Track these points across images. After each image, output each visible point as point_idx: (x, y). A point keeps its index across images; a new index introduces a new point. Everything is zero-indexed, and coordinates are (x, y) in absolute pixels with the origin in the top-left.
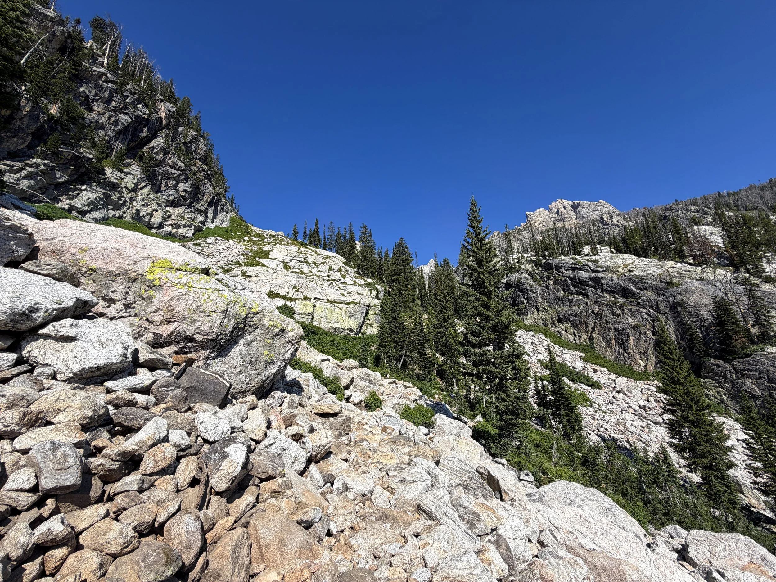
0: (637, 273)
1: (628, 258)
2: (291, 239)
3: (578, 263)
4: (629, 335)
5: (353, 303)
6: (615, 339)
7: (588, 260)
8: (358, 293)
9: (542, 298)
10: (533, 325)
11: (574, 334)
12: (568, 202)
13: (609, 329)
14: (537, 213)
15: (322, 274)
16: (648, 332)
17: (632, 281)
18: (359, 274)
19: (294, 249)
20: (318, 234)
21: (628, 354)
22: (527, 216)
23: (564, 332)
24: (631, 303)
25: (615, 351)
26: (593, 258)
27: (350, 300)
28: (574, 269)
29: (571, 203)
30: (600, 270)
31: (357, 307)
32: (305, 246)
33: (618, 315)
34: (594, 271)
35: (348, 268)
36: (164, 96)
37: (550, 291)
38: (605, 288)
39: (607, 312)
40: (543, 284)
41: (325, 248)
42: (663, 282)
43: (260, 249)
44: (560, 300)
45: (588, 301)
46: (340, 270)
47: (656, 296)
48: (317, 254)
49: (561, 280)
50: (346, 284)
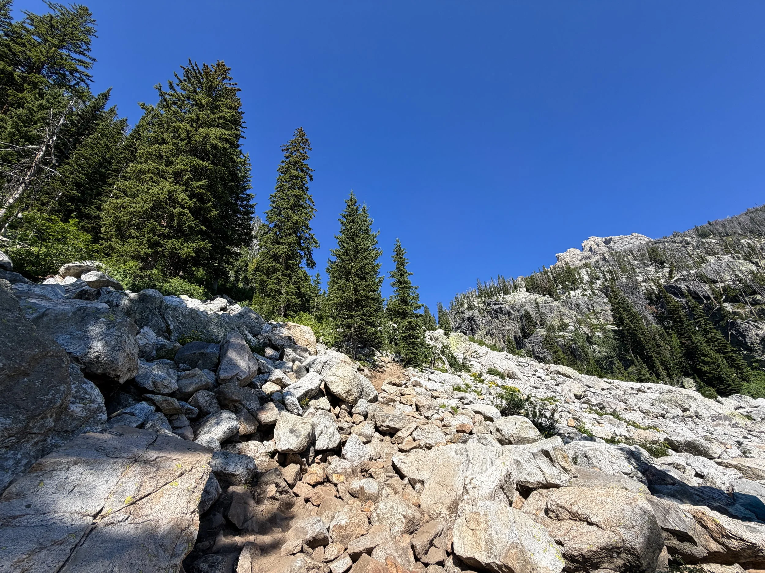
12: (600, 238)
22: (557, 258)
29: (603, 239)
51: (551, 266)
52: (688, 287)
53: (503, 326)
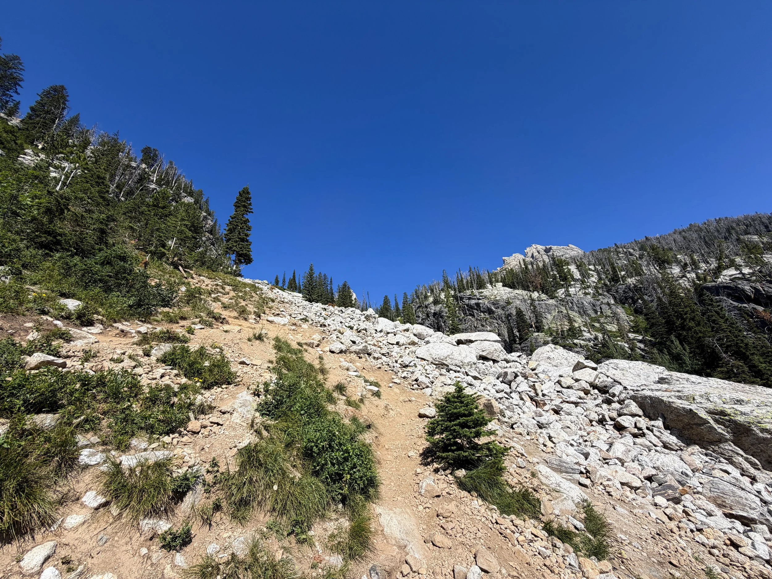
0: (498, 298)
3: (472, 294)
12: (541, 247)
14: (512, 258)
22: (504, 261)
29: (544, 248)
30: (481, 298)
34: (478, 299)
36: (186, 193)
38: (481, 309)
42: (506, 302)
45: (473, 319)
47: (502, 312)
49: (462, 307)
51: (498, 268)
52: (755, 288)
53: (483, 326)
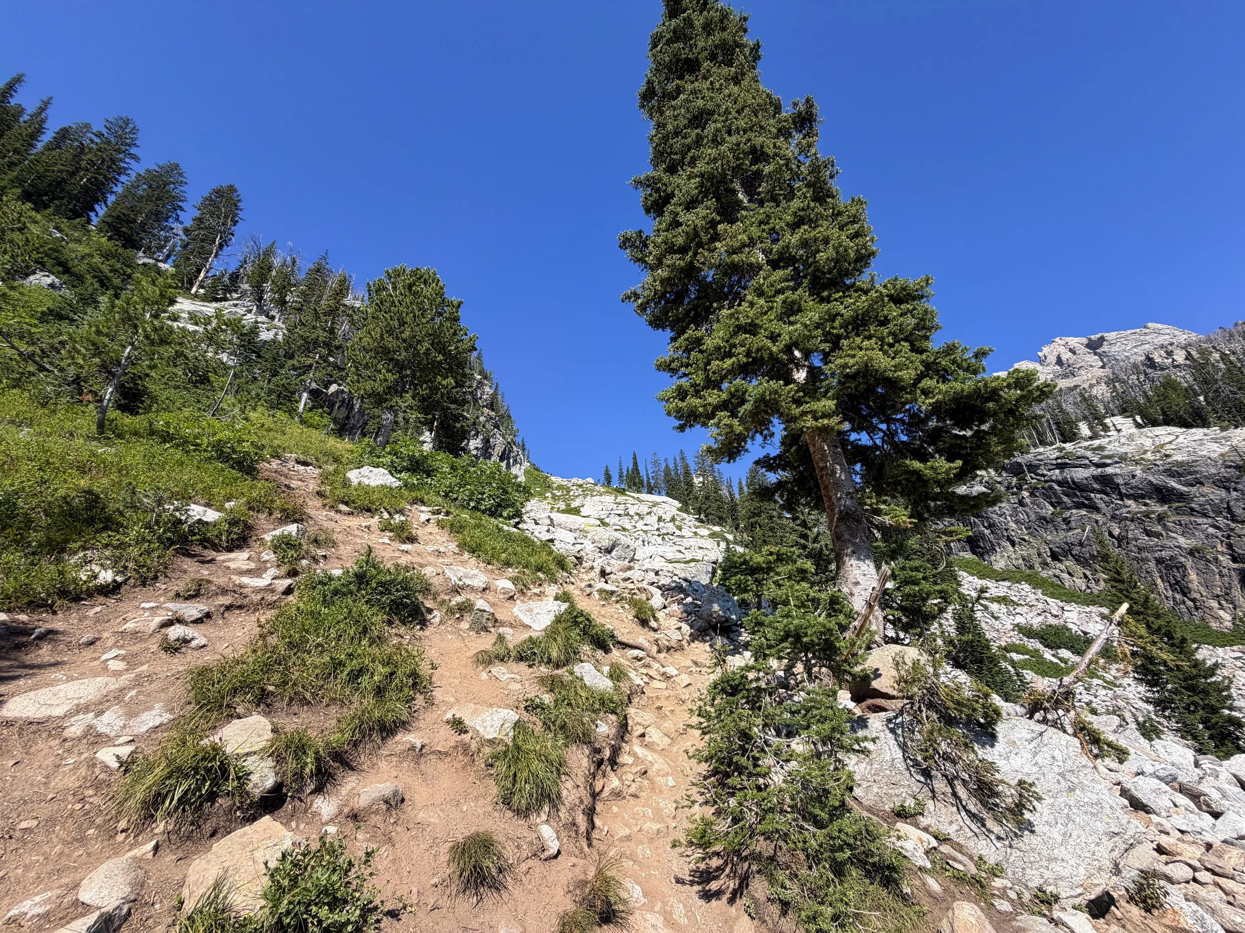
0: (1179, 457)
1: (1165, 433)
2: (603, 485)
3: (1068, 455)
4: (1184, 566)
5: (693, 560)
6: (1161, 577)
7: (1086, 448)
8: (700, 548)
9: (1017, 522)
10: (1008, 571)
11: (1086, 577)
12: (1077, 340)
13: (1145, 560)
15: (649, 528)
16: (1221, 558)
17: (1170, 473)
18: (702, 521)
19: (609, 499)
20: (638, 473)
21: (1194, 600)
23: (1065, 576)
24: (1178, 512)
25: (1167, 598)
26: (1096, 443)
27: (689, 557)
28: (1062, 467)
29: (1085, 341)
30: (1108, 461)
31: (699, 565)
32: (622, 492)
33: (1158, 535)
34: (1098, 466)
35: (685, 515)
37: (1027, 509)
38: (1124, 491)
39: (1135, 531)
40: (1014, 499)
41: (650, 492)
42: (1230, 467)
43: (568, 505)
44: (1048, 522)
45: (1098, 517)
46: (673, 520)
47: (1223, 493)
48: (641, 501)
49: (1043, 488)
50: (683, 537)
